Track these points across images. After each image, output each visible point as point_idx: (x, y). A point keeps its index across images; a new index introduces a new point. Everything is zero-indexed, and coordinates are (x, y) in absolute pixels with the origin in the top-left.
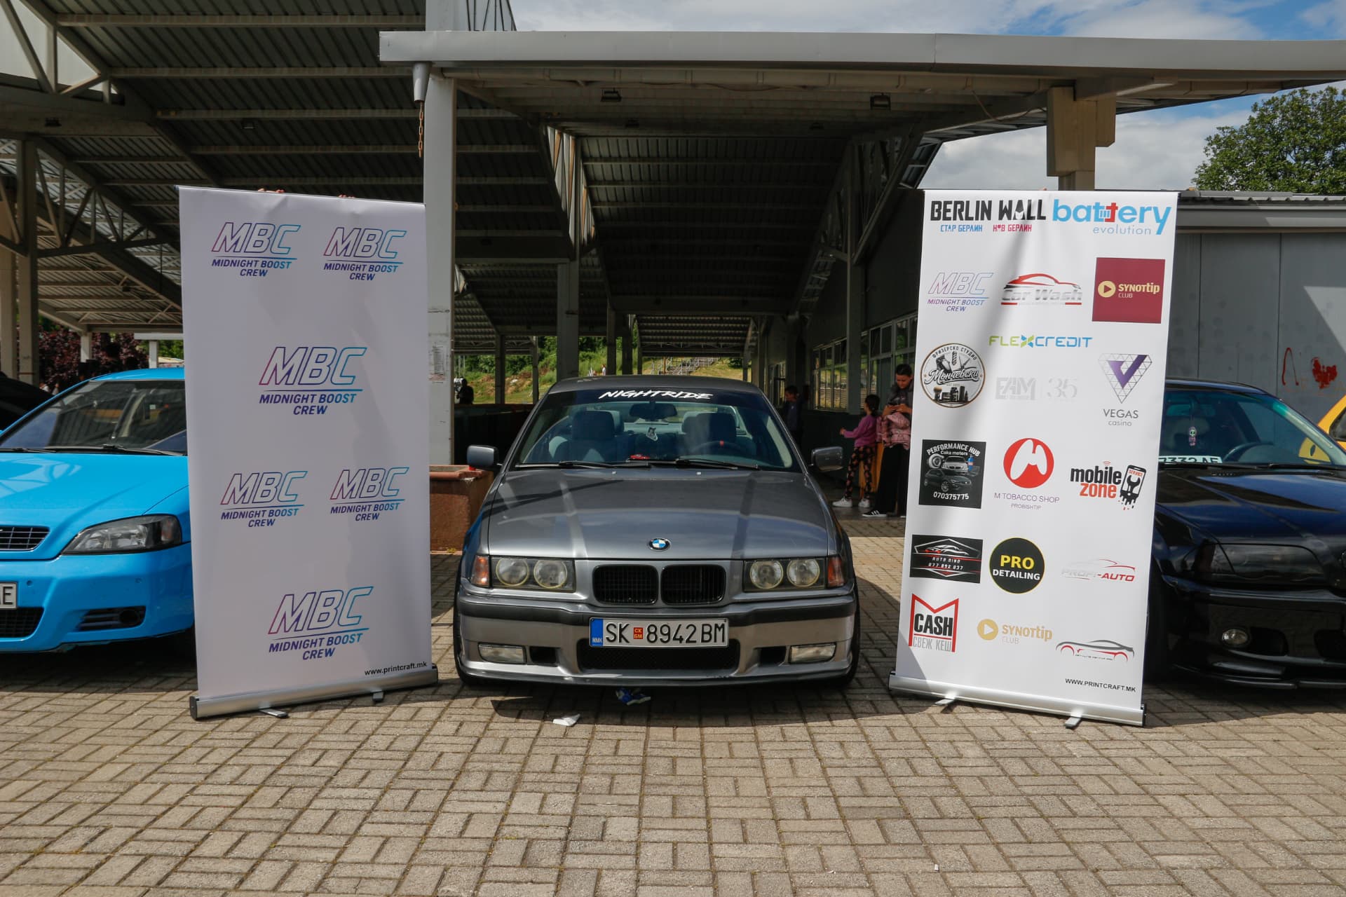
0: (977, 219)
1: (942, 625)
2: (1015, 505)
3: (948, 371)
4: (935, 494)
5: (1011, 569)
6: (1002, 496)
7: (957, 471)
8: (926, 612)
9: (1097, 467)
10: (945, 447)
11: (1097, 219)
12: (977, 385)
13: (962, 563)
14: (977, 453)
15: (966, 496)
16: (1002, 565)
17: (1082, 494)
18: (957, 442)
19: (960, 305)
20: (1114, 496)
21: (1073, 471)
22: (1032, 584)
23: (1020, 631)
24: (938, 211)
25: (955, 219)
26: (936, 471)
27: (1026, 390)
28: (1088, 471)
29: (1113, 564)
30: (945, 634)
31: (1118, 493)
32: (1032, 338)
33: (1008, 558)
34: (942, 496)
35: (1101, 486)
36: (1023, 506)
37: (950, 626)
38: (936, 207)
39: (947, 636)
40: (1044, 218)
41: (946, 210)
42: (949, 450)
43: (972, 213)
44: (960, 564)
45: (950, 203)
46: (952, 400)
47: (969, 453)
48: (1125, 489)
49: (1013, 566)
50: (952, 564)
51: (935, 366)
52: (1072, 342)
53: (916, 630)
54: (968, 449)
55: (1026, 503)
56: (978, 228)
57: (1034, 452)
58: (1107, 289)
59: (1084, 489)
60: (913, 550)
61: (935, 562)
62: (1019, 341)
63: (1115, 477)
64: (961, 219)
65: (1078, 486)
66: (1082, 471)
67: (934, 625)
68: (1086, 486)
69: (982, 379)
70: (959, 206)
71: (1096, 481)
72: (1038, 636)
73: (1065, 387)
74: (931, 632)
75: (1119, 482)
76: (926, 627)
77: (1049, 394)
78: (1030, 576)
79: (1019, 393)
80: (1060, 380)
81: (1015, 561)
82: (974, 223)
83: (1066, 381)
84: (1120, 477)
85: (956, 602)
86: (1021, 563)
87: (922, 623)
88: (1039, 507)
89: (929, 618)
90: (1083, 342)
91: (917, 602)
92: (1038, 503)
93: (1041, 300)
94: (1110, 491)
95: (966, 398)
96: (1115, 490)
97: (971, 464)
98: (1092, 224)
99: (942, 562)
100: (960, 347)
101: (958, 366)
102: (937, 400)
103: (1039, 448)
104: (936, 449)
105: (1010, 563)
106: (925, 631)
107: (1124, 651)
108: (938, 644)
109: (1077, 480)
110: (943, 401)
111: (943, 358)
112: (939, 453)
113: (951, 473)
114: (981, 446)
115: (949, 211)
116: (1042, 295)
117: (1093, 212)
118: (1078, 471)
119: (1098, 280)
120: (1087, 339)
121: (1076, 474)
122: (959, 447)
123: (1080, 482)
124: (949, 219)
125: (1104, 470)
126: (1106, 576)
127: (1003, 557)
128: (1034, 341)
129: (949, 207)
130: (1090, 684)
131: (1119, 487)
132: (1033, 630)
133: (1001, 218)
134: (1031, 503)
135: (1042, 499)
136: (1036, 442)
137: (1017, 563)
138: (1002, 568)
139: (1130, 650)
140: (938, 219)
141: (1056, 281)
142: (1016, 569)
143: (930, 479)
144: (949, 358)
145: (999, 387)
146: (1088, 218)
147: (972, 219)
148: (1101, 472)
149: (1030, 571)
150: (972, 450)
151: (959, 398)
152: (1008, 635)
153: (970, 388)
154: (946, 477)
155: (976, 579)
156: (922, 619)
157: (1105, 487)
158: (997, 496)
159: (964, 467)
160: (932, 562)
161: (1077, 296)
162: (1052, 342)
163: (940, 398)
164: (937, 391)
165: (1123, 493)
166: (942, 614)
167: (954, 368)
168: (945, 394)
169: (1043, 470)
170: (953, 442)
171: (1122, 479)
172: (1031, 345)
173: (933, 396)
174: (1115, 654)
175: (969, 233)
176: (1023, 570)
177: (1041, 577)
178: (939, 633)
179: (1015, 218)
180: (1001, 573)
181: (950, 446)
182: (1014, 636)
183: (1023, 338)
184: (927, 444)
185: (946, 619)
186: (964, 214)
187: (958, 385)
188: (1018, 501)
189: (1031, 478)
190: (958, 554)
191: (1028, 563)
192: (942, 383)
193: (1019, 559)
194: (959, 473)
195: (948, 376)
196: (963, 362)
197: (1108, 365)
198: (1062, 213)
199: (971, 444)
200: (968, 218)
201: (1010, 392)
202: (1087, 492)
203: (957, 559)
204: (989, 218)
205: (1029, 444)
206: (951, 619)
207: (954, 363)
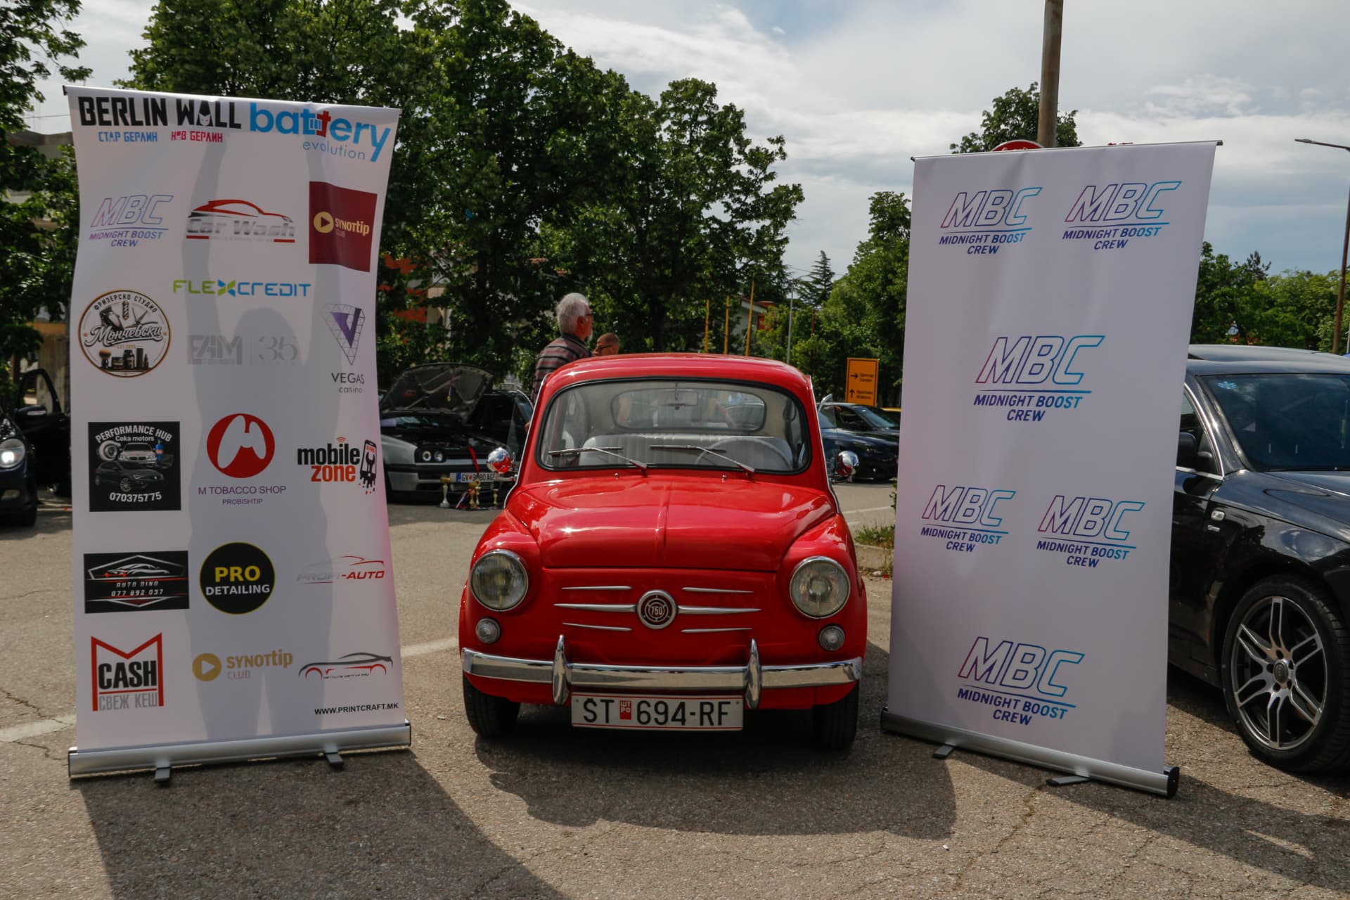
0: (148, 124)
1: (141, 672)
2: (229, 501)
3: (117, 328)
4: (113, 496)
5: (231, 584)
6: (208, 491)
7: (141, 462)
8: (114, 660)
9: (329, 446)
10: (122, 430)
11: (306, 132)
12: (160, 347)
13: (162, 584)
14: (168, 437)
15: (158, 496)
16: (218, 580)
17: (314, 479)
18: (138, 424)
19: (129, 237)
20: (353, 478)
21: (300, 451)
22: (258, 600)
23: (250, 661)
24: (91, 111)
25: (117, 123)
26: (111, 464)
27: (230, 351)
28: (319, 451)
29: (359, 561)
30: (146, 684)
31: (358, 475)
32: (233, 284)
33: (225, 570)
34: (123, 497)
35: (336, 468)
36: (239, 502)
37: (153, 672)
38: (87, 105)
39: (150, 687)
40: (238, 126)
41: (102, 111)
42: (127, 435)
43: (140, 116)
44: (158, 587)
45: (106, 100)
46: (126, 367)
47: (156, 438)
48: (365, 469)
49: (232, 579)
50: (147, 588)
51: (98, 322)
52: (286, 290)
53: (102, 686)
54: (154, 432)
55: (243, 496)
56: (152, 137)
57: (247, 431)
58: (324, 222)
59: (316, 473)
60: (87, 576)
61: (121, 589)
62: (216, 288)
63: (352, 456)
64: (126, 123)
65: (308, 470)
66: (312, 451)
67: (129, 675)
68: (319, 470)
69: (166, 337)
70: (119, 106)
71: (330, 462)
72: (275, 664)
73: (281, 347)
74: (126, 685)
75: (358, 460)
76: (117, 680)
77: (261, 356)
78: (257, 589)
79: (220, 355)
80: (274, 338)
81: (235, 572)
82: (144, 129)
83: (282, 339)
84: (358, 454)
85: (158, 639)
86: (243, 574)
87: (109, 675)
88: (259, 501)
89: (120, 667)
90: (300, 290)
91: (99, 648)
92: (258, 496)
93: (242, 235)
94: (348, 473)
95: (146, 364)
96: (354, 472)
97: (159, 452)
98: (301, 138)
99: (131, 588)
100: (133, 296)
101: (131, 321)
102: (104, 367)
103: (253, 425)
104: (108, 434)
105: (228, 576)
106: (116, 686)
107: (382, 662)
108: (137, 700)
109: (306, 463)
110: (114, 368)
111: (109, 310)
112: (113, 439)
113: (132, 465)
114: (173, 428)
115: (106, 111)
116: (243, 229)
117: (301, 120)
118: (306, 451)
119: (314, 211)
120: (305, 286)
121: (305, 456)
122: (142, 429)
123: (310, 465)
124: (108, 123)
125: (338, 448)
126: (352, 575)
127: (218, 570)
128: (235, 288)
129: (105, 105)
130: (345, 709)
131: (357, 467)
132: (267, 656)
133: (180, 123)
134: (250, 497)
135: (264, 490)
136: (249, 419)
137: (238, 575)
138: (218, 584)
139: (388, 659)
140: (92, 123)
141: (260, 211)
142: (237, 583)
143: (102, 476)
144: (118, 309)
145: (192, 348)
146: (295, 130)
147: (140, 123)
148: (335, 450)
149: (253, 583)
150: (159, 433)
151: (135, 364)
152: (236, 669)
153: (151, 350)
154: (126, 472)
155: (183, 603)
156: (109, 669)
157: (341, 468)
158: (202, 491)
159: (150, 456)
160: (117, 589)
161: (288, 231)
162: (260, 290)
163: (109, 366)
164: (104, 355)
165: (363, 474)
166: (140, 658)
167: (125, 324)
168: (115, 359)
169: (261, 453)
170: (132, 424)
171: (361, 458)
172: (232, 292)
173: (99, 362)
174: (371, 667)
175: (139, 144)
176: (247, 583)
177: (271, 588)
178: (139, 684)
179: (199, 123)
180: (217, 591)
181: (129, 430)
182: (243, 669)
183: (221, 284)
184: (96, 429)
185: (146, 663)
186: (128, 116)
187: (133, 346)
188: (231, 496)
189: (247, 464)
190: (153, 574)
191: (252, 573)
192: (111, 345)
193: (240, 570)
194: (145, 466)
195: (118, 334)
196: (138, 316)
197: (332, 319)
198: (262, 121)
199: (157, 425)
200: (135, 123)
201: (207, 355)
202: (320, 476)
203: (153, 580)
204: (165, 123)
205: (239, 423)
206: (153, 663)
207: (125, 316)
